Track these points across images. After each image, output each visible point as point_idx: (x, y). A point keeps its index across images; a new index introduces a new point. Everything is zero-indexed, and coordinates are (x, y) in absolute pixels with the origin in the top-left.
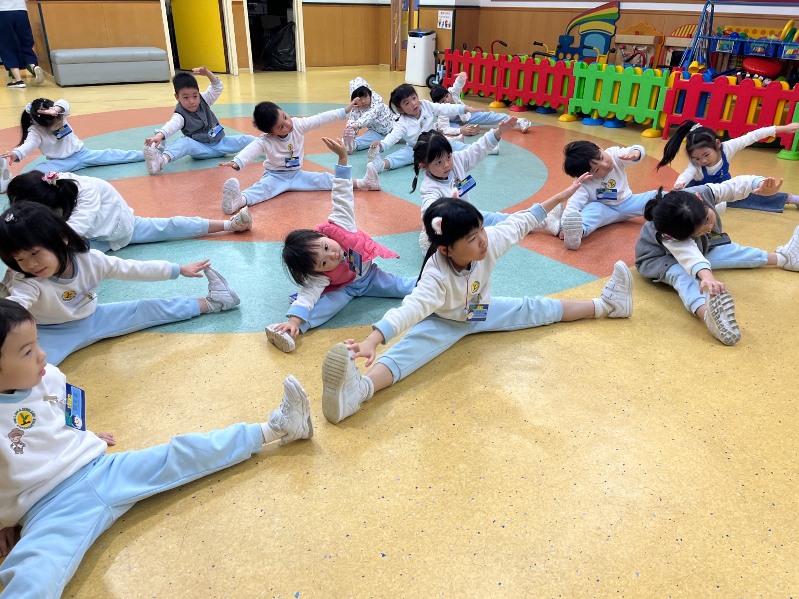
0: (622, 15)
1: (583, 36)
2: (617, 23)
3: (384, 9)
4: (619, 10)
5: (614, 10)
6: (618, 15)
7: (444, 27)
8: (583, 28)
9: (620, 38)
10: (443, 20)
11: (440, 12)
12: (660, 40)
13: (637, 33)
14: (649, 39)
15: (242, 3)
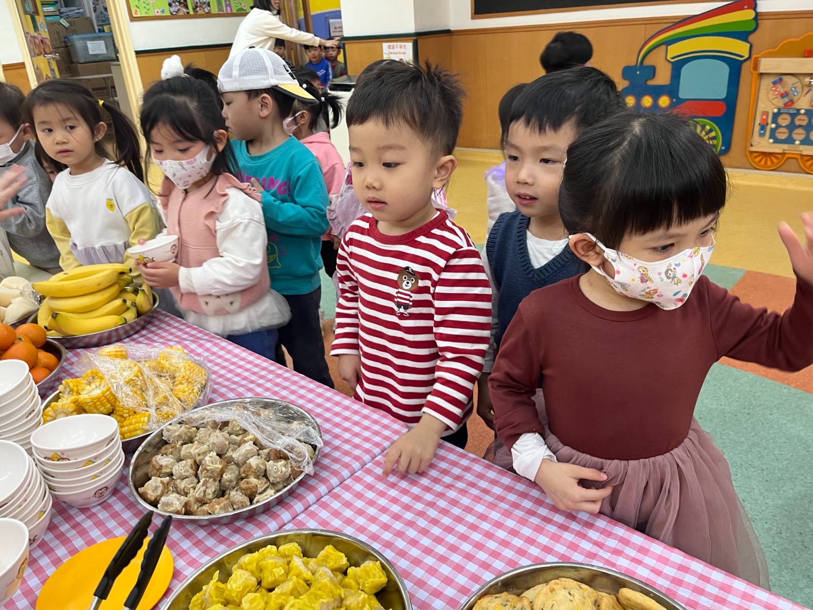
0: (764, 24)
1: (678, 66)
2: (752, 38)
4: (757, 14)
5: (747, 14)
6: (754, 23)
8: (675, 50)
9: (770, 64)
11: (385, 45)
13: (810, 54)
15: (22, 65)
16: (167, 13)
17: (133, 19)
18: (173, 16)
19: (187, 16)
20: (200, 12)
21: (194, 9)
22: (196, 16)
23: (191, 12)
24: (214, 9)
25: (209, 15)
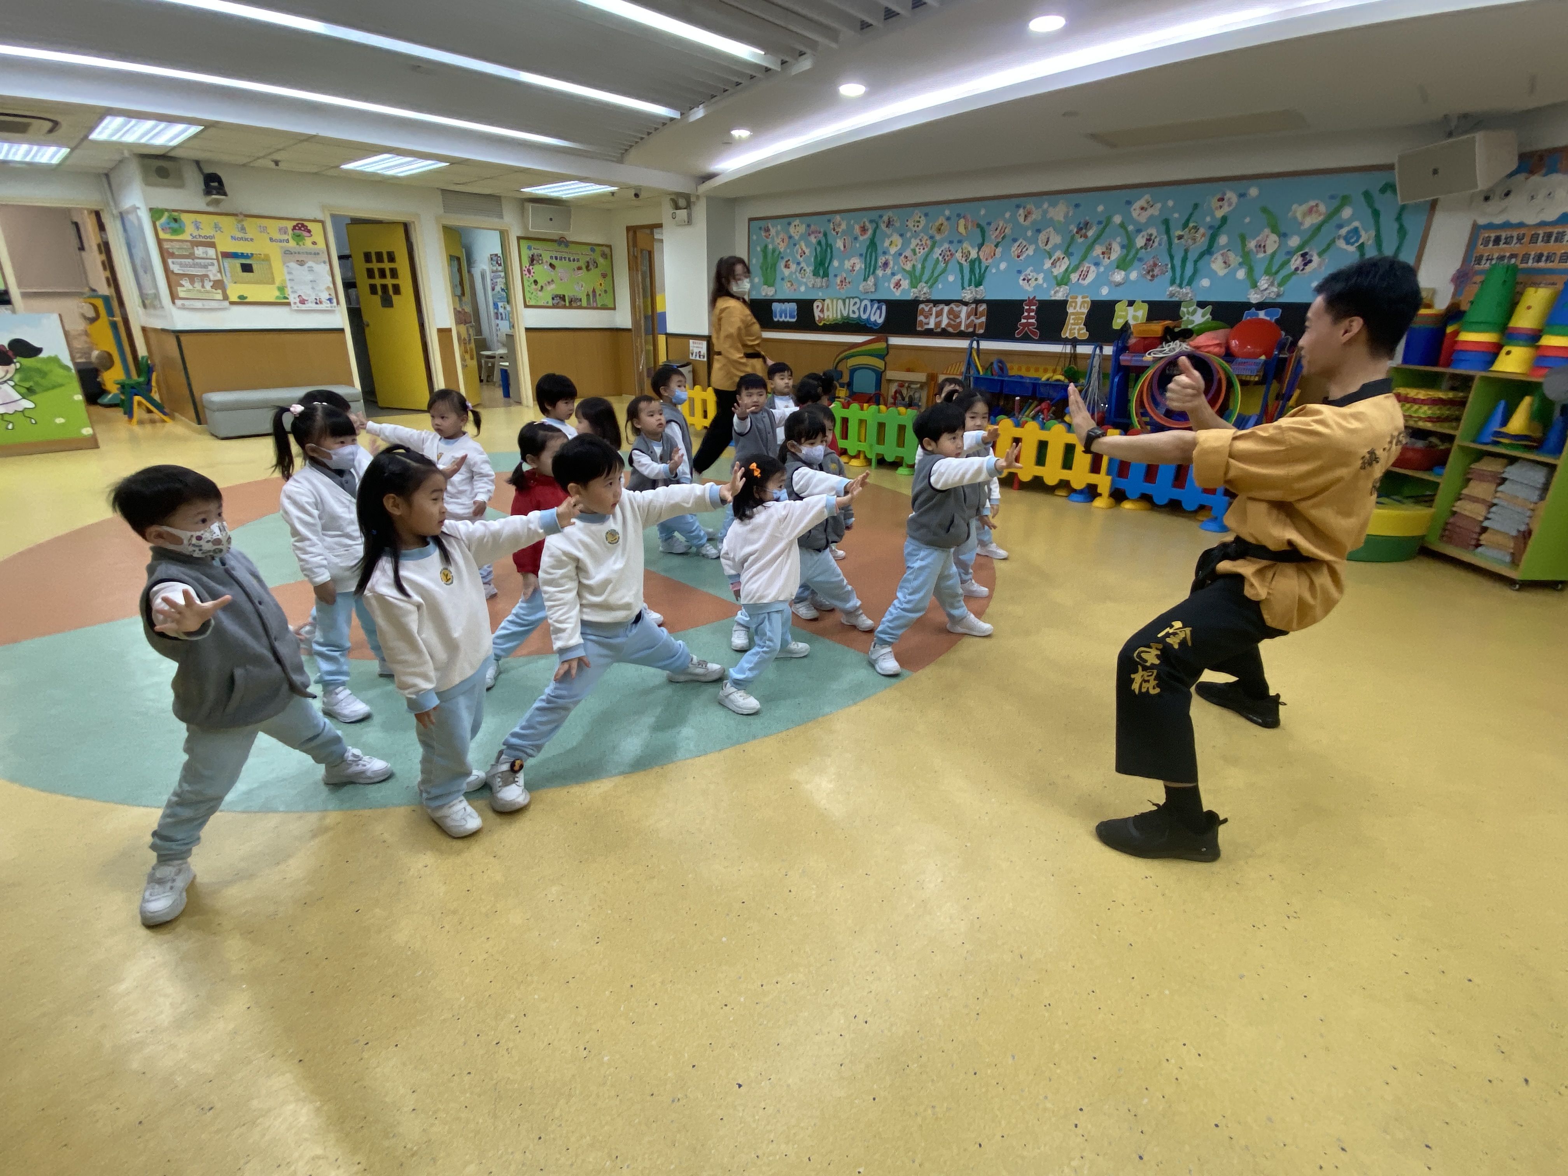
0: (891, 352)
1: (853, 371)
2: (887, 358)
3: (625, 334)
5: (883, 345)
6: (886, 350)
7: (698, 358)
8: (852, 362)
9: (890, 374)
10: (696, 350)
11: (691, 341)
12: (932, 377)
13: (908, 370)
14: (921, 377)
15: (450, 330)
16: (550, 304)
17: (526, 306)
18: (554, 307)
19: (564, 307)
20: (574, 305)
21: (570, 302)
22: (571, 307)
23: (567, 304)
24: (584, 303)
25: (580, 307)
